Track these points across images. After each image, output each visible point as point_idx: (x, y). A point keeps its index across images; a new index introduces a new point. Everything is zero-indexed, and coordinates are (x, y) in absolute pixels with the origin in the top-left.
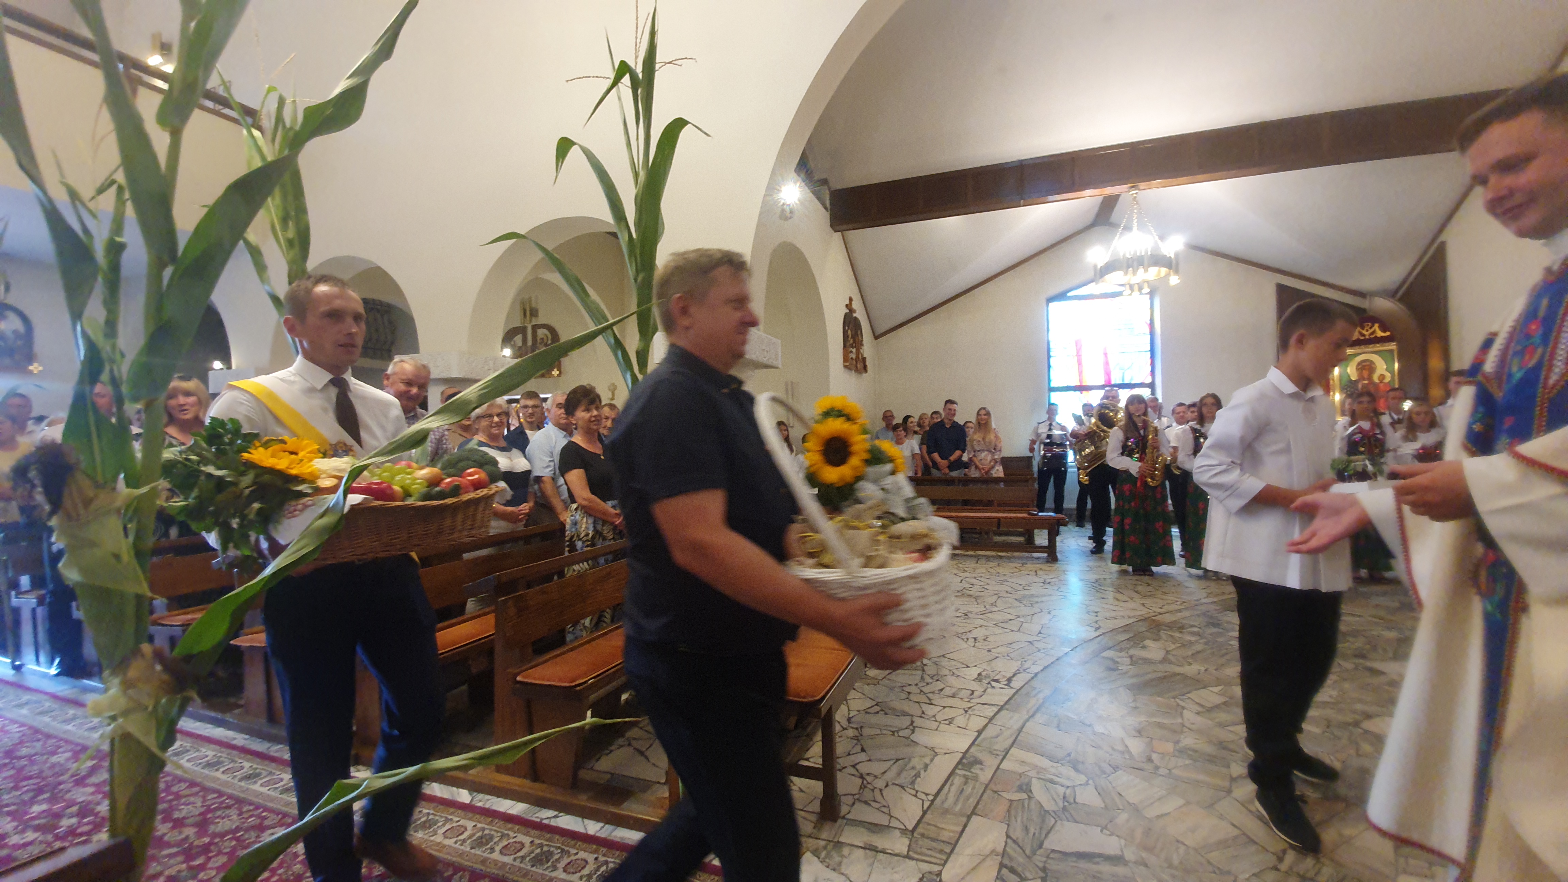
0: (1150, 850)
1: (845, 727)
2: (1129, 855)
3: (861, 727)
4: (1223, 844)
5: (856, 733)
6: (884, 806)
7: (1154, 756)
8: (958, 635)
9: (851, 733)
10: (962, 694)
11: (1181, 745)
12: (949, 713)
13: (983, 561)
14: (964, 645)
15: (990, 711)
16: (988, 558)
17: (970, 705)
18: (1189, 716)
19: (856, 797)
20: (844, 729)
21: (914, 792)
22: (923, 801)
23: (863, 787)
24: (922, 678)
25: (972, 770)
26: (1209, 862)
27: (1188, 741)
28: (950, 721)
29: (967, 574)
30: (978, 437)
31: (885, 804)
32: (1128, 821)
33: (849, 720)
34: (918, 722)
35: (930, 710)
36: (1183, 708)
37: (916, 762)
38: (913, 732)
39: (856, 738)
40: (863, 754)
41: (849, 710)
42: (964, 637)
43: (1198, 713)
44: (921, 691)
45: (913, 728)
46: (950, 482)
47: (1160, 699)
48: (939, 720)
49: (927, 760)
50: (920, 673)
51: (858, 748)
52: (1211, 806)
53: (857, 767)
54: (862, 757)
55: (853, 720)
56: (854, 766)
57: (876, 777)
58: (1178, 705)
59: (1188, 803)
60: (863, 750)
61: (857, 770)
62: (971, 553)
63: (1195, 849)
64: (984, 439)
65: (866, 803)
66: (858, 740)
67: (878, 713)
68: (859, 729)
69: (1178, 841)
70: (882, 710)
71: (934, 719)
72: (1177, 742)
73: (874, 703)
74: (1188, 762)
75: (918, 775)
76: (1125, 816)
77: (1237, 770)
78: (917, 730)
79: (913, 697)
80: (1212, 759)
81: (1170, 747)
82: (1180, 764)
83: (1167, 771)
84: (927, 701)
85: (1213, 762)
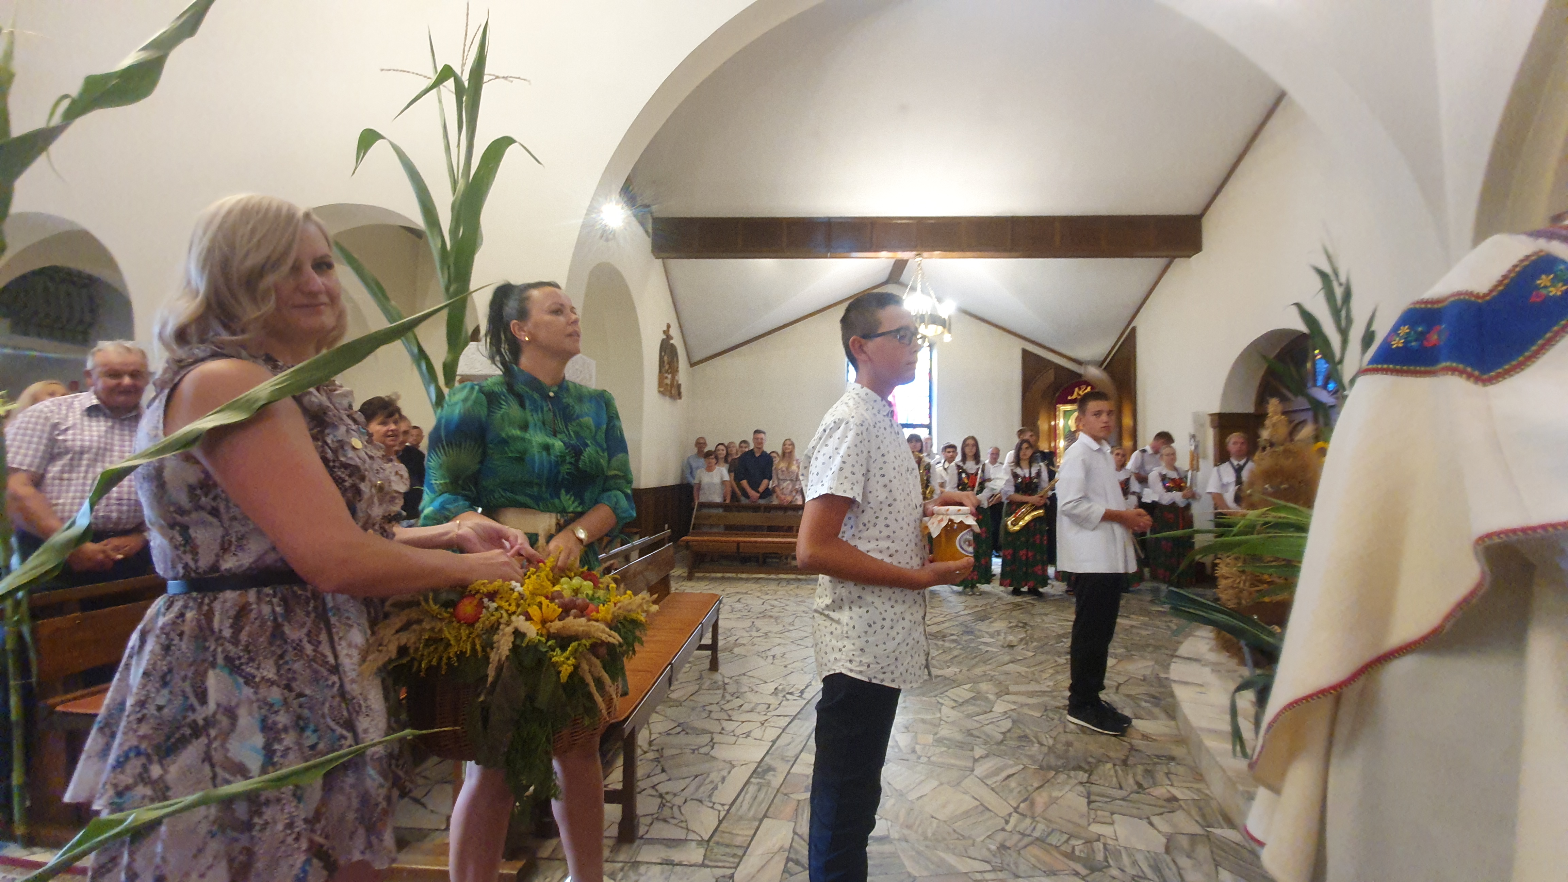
0: (909, 827)
1: (645, 749)
2: (894, 835)
3: (662, 749)
4: (966, 814)
5: (657, 755)
6: (682, 821)
7: (918, 747)
8: (758, 654)
9: (651, 755)
10: (759, 708)
11: (938, 736)
12: (746, 728)
13: (784, 583)
14: (762, 662)
15: (784, 722)
16: (788, 581)
17: (766, 718)
18: (947, 712)
19: (655, 816)
20: (645, 752)
21: (711, 805)
22: (719, 811)
23: (662, 806)
24: (723, 697)
25: (766, 777)
26: (955, 831)
27: (945, 731)
28: (748, 735)
29: (767, 597)
30: (783, 465)
31: (683, 818)
32: (894, 805)
33: (650, 743)
34: (717, 738)
35: (729, 726)
36: (942, 704)
37: (714, 776)
38: (713, 748)
39: (657, 760)
40: (663, 774)
41: (650, 734)
42: (764, 655)
43: (953, 708)
44: (722, 709)
45: (712, 744)
46: (756, 509)
47: (924, 698)
48: (737, 735)
49: (725, 773)
50: (721, 692)
51: (659, 768)
52: (958, 784)
53: (657, 787)
54: (663, 777)
55: (655, 742)
56: (653, 787)
57: (675, 795)
58: (938, 702)
59: (941, 784)
60: (663, 771)
61: (657, 791)
62: (773, 576)
63: (945, 822)
64: (788, 468)
65: (665, 821)
66: (659, 762)
67: (679, 733)
68: (660, 751)
69: (932, 817)
70: (683, 730)
71: (732, 734)
72: (936, 734)
73: (676, 724)
74: (943, 749)
75: (715, 788)
76: (892, 801)
77: (979, 752)
78: (716, 746)
79: (714, 715)
80: (961, 745)
81: (930, 738)
82: (937, 751)
83: (926, 759)
84: (727, 718)
85: (961, 748)
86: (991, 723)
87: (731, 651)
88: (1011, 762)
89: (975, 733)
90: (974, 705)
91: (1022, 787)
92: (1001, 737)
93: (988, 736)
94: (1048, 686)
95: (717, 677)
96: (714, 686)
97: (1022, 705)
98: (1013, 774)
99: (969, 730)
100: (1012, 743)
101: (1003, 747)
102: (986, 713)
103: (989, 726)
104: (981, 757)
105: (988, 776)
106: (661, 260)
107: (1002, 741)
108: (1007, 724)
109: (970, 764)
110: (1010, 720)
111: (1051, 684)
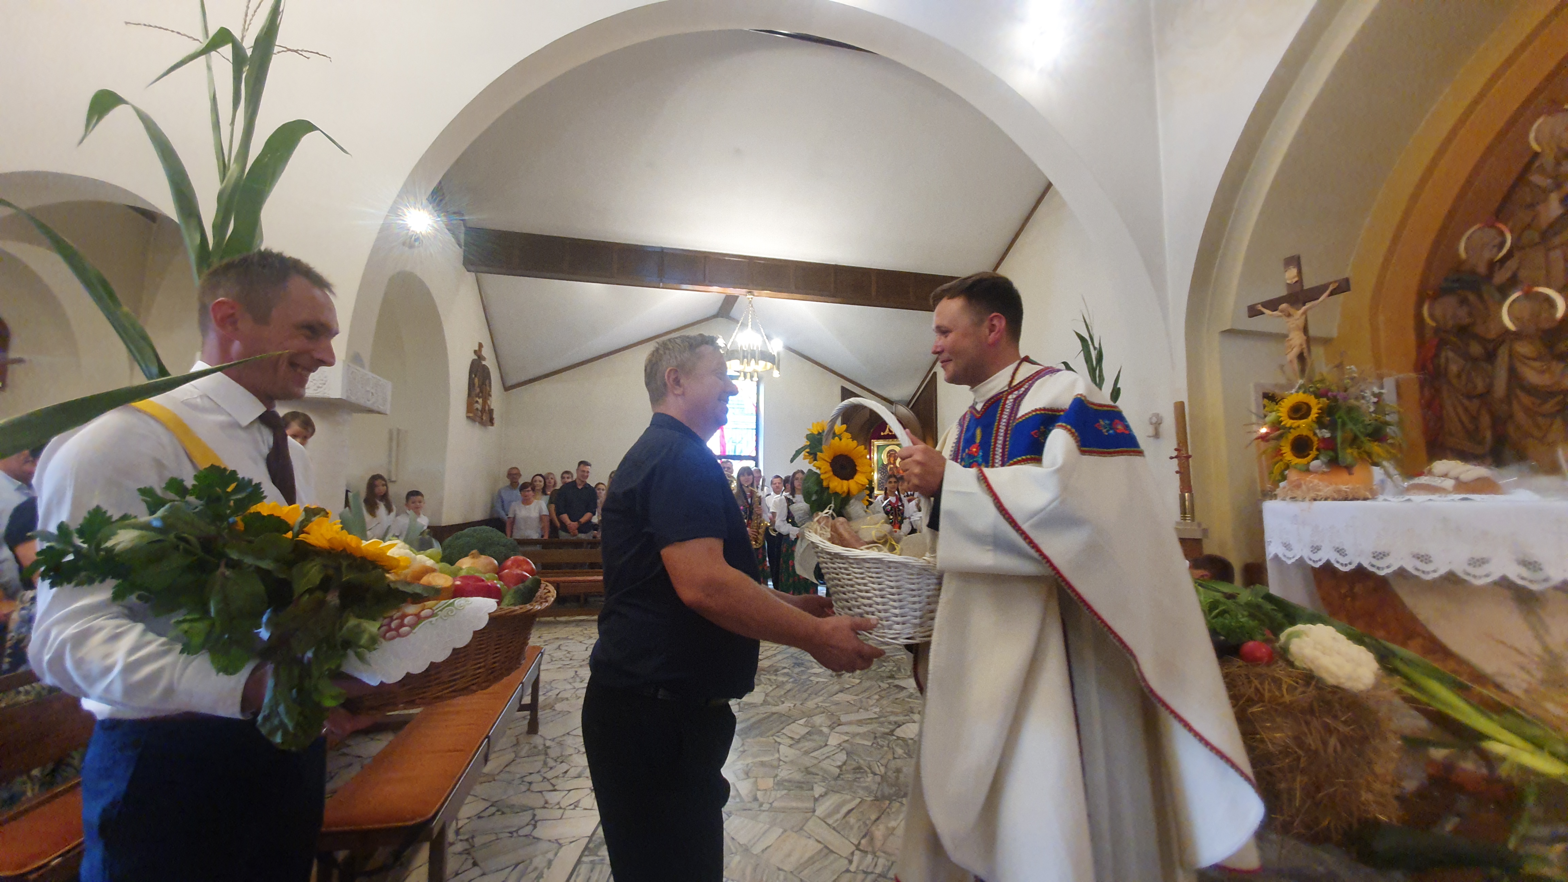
1: (453, 840)
3: (473, 837)
4: (811, 860)
5: (468, 846)
7: (759, 794)
9: (461, 846)
11: (778, 778)
12: (573, 797)
18: (785, 751)
20: (453, 844)
24: (545, 763)
25: (599, 854)
27: (784, 773)
28: (576, 805)
32: (740, 862)
33: (459, 833)
34: (540, 814)
35: (554, 798)
36: (780, 744)
37: (539, 861)
38: (535, 827)
39: (467, 852)
40: (476, 868)
43: (790, 746)
44: (544, 778)
45: (534, 823)
47: (762, 739)
48: (563, 806)
49: (550, 855)
50: (542, 757)
51: (469, 863)
52: (801, 829)
54: (476, 871)
55: (464, 831)
58: (776, 742)
59: (785, 831)
60: (475, 864)
63: (791, 872)
66: (471, 854)
67: (493, 814)
68: (471, 840)
69: (779, 869)
70: (498, 811)
71: (558, 807)
72: (776, 776)
73: (490, 804)
74: (785, 792)
75: (540, 876)
76: (737, 858)
77: (818, 790)
78: (539, 824)
79: (535, 787)
80: (800, 785)
81: (770, 782)
82: (778, 796)
83: (768, 806)
84: (551, 788)
85: (801, 788)
86: (828, 757)
87: (552, 708)
88: (848, 797)
89: (813, 770)
90: (808, 741)
91: (861, 823)
92: (838, 770)
93: (825, 771)
94: (875, 713)
95: (537, 740)
96: (534, 752)
97: (855, 735)
98: (852, 809)
99: (806, 768)
100: (850, 777)
101: (840, 782)
102: (821, 747)
103: (824, 762)
104: (821, 796)
105: (830, 815)
106: (473, 274)
107: (839, 776)
108: (843, 757)
109: (810, 805)
110: (844, 752)
111: (877, 710)
